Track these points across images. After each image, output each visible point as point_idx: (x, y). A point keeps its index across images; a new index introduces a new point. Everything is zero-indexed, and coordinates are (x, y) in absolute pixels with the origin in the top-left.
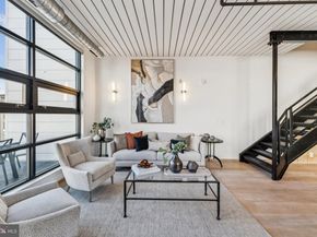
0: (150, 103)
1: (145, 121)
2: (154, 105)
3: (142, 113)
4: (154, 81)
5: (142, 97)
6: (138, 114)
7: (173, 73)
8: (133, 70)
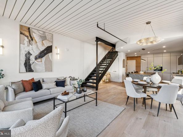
0: (36, 59)
1: (33, 71)
2: (39, 60)
3: (30, 65)
4: (39, 44)
5: (29, 54)
6: (26, 67)
7: (52, 42)
8: (21, 33)
